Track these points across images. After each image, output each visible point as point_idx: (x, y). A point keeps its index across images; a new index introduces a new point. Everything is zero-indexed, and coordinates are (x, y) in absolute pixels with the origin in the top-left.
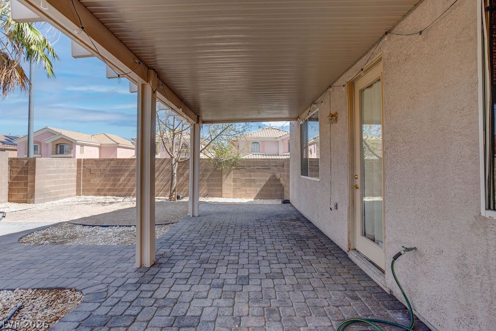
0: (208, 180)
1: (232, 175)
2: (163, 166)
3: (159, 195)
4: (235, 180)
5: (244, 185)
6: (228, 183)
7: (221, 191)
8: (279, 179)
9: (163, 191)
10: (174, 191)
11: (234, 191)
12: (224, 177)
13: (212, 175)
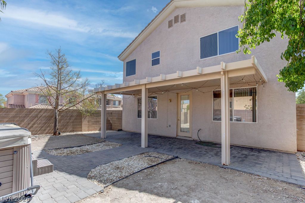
0: (73, 122)
1: (87, 118)
2: (41, 114)
3: (38, 134)
4: (88, 122)
5: (93, 124)
6: (85, 123)
7: (81, 128)
8: (110, 120)
9: (41, 130)
10: (57, 130)
11: (88, 127)
12: (83, 120)
13: (75, 119)
